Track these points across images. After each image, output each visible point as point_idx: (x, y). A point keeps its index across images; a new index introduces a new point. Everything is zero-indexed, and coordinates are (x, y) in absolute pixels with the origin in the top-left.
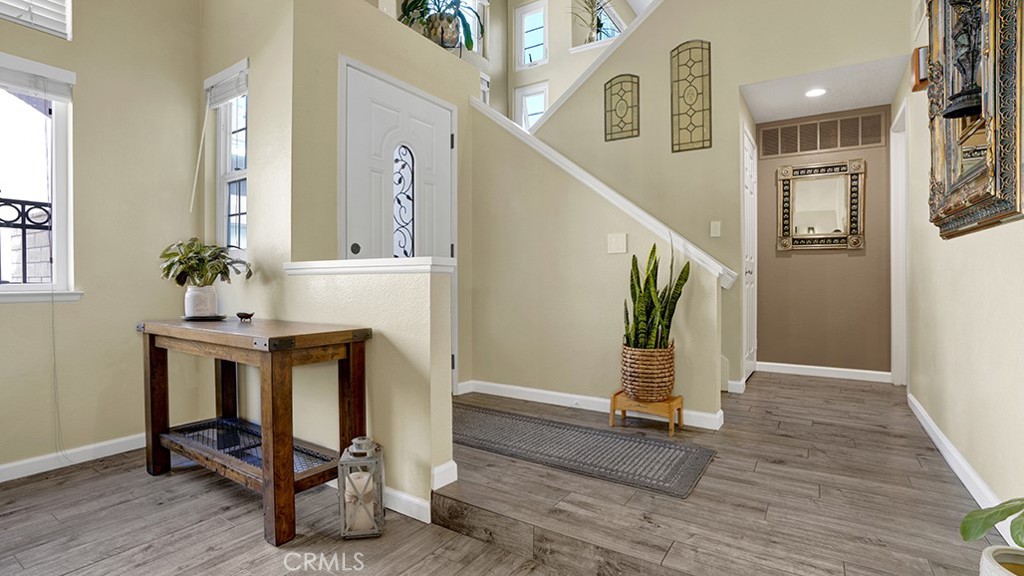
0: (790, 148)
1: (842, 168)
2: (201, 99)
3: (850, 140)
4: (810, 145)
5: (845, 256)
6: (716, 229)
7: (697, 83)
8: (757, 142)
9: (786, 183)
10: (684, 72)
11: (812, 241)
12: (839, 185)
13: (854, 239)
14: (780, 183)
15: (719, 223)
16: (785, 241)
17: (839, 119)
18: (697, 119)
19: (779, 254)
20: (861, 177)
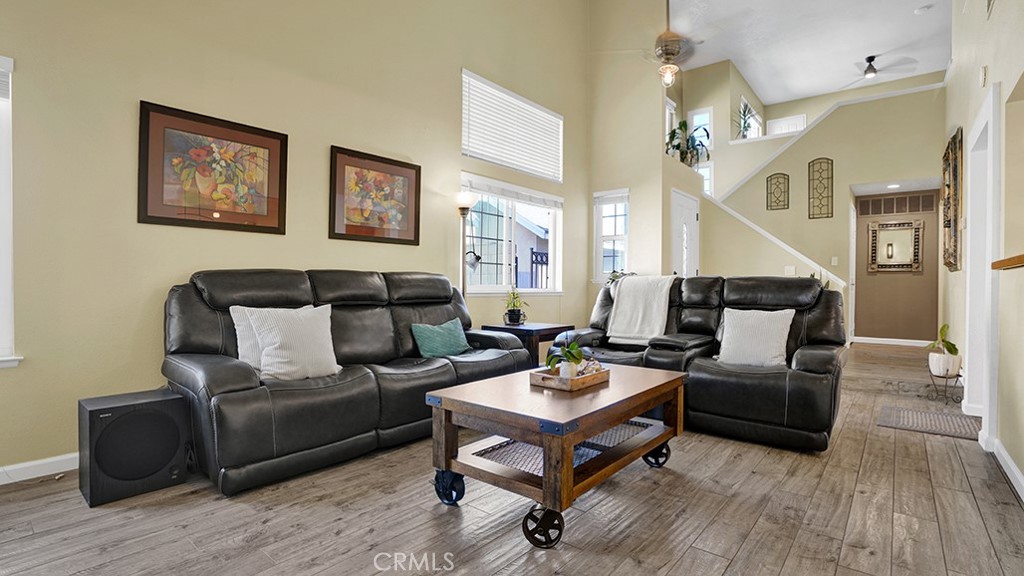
0: (877, 211)
1: (909, 224)
2: (591, 204)
3: (914, 208)
4: (889, 210)
5: (911, 275)
6: (835, 261)
7: (825, 182)
8: (856, 208)
9: (874, 232)
10: (817, 175)
11: (890, 266)
12: (908, 235)
13: (916, 265)
14: (870, 232)
15: (836, 258)
16: (873, 266)
17: (908, 196)
18: (824, 201)
19: (870, 273)
20: (921, 230)
